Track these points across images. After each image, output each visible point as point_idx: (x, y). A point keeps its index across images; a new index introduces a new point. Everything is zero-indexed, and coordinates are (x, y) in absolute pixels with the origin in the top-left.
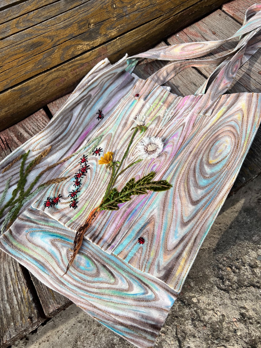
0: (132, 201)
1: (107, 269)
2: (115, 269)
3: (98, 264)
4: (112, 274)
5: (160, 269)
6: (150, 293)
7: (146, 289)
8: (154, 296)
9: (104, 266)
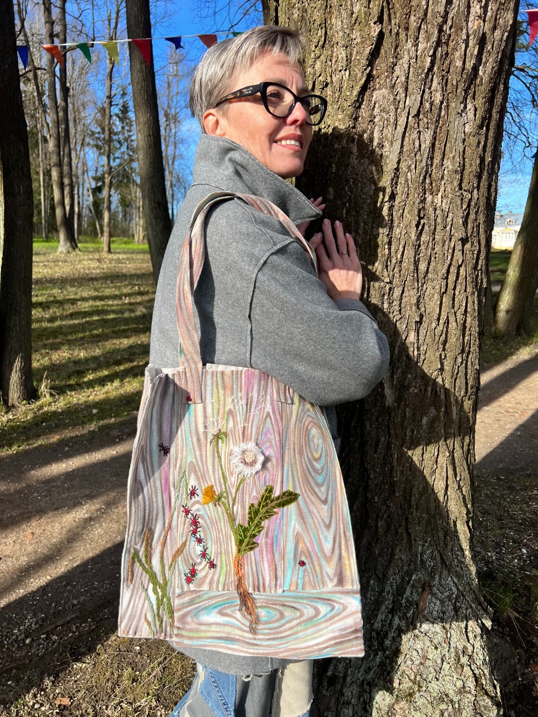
0: (265, 529)
1: (289, 606)
2: (294, 602)
3: (278, 607)
4: (295, 608)
5: (331, 577)
6: (337, 606)
7: (331, 605)
8: (341, 607)
9: (284, 605)
